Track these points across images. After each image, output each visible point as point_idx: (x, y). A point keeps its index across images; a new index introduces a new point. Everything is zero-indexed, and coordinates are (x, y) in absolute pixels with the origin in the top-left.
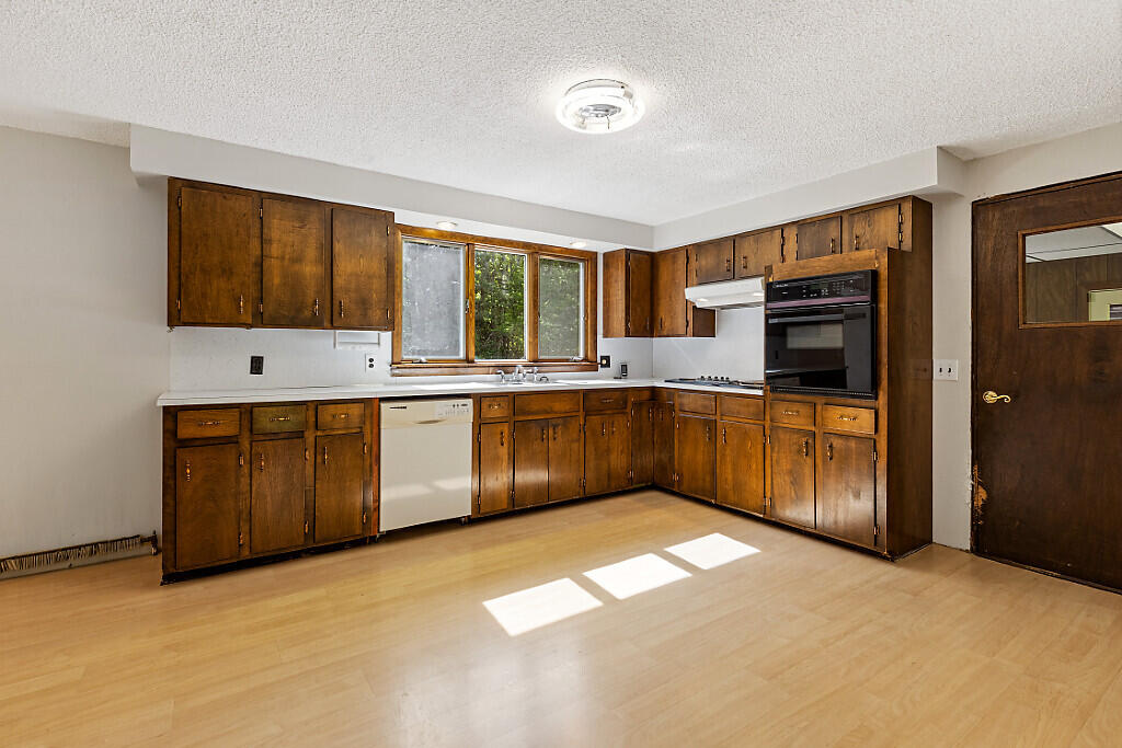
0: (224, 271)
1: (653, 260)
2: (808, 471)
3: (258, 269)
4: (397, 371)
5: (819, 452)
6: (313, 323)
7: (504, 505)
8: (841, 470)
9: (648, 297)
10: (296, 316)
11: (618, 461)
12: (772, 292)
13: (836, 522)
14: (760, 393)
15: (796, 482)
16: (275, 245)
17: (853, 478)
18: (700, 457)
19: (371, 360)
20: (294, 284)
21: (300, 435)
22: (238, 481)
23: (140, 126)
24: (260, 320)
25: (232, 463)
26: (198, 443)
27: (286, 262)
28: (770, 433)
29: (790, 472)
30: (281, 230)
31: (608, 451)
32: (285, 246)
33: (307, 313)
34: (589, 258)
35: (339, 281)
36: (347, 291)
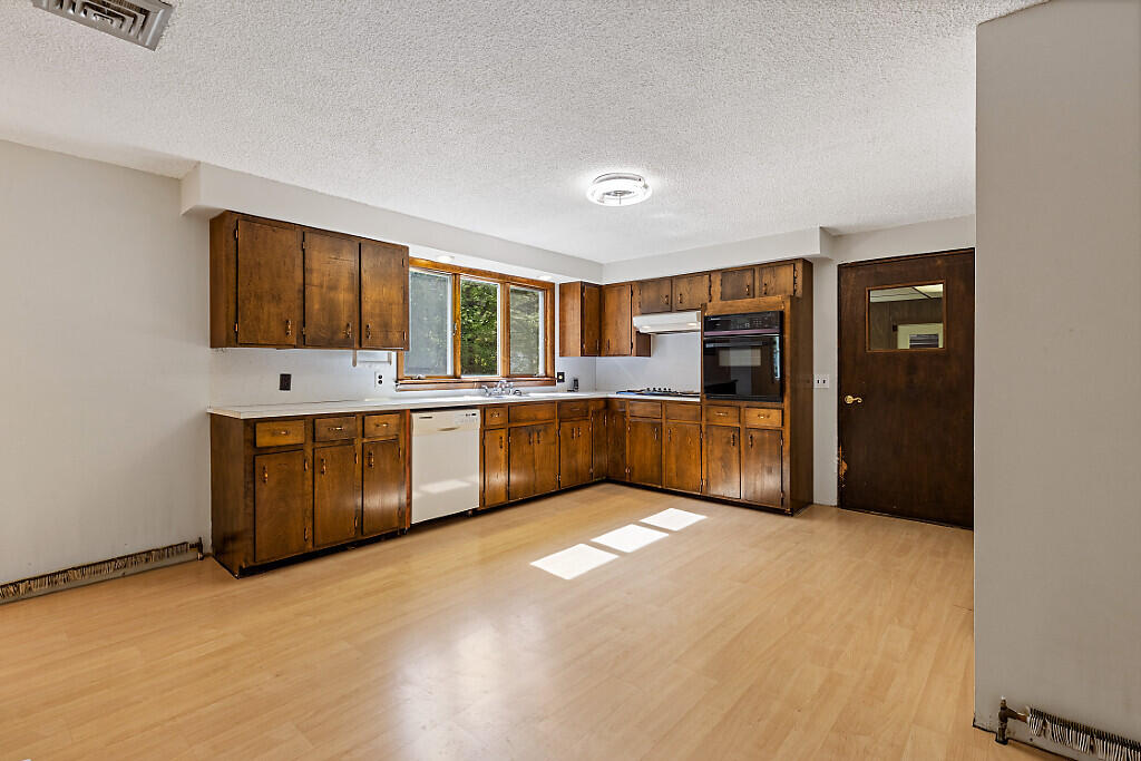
0: (273, 297)
1: (601, 291)
2: (735, 457)
3: (301, 295)
4: (402, 387)
5: (742, 442)
6: (345, 344)
7: (502, 499)
8: (758, 454)
9: (597, 322)
10: (331, 339)
11: (582, 459)
12: (708, 324)
13: (754, 492)
14: (698, 400)
15: (726, 466)
16: (315, 275)
17: (766, 460)
18: (648, 453)
19: (380, 377)
20: (330, 309)
21: (350, 442)
22: (303, 484)
23: (207, 164)
24: (303, 342)
25: (298, 468)
26: (271, 451)
27: (324, 290)
28: (706, 432)
29: (721, 459)
30: (320, 260)
31: (576, 451)
32: (323, 276)
33: (342, 336)
34: (548, 287)
35: (366, 307)
36: (372, 316)
